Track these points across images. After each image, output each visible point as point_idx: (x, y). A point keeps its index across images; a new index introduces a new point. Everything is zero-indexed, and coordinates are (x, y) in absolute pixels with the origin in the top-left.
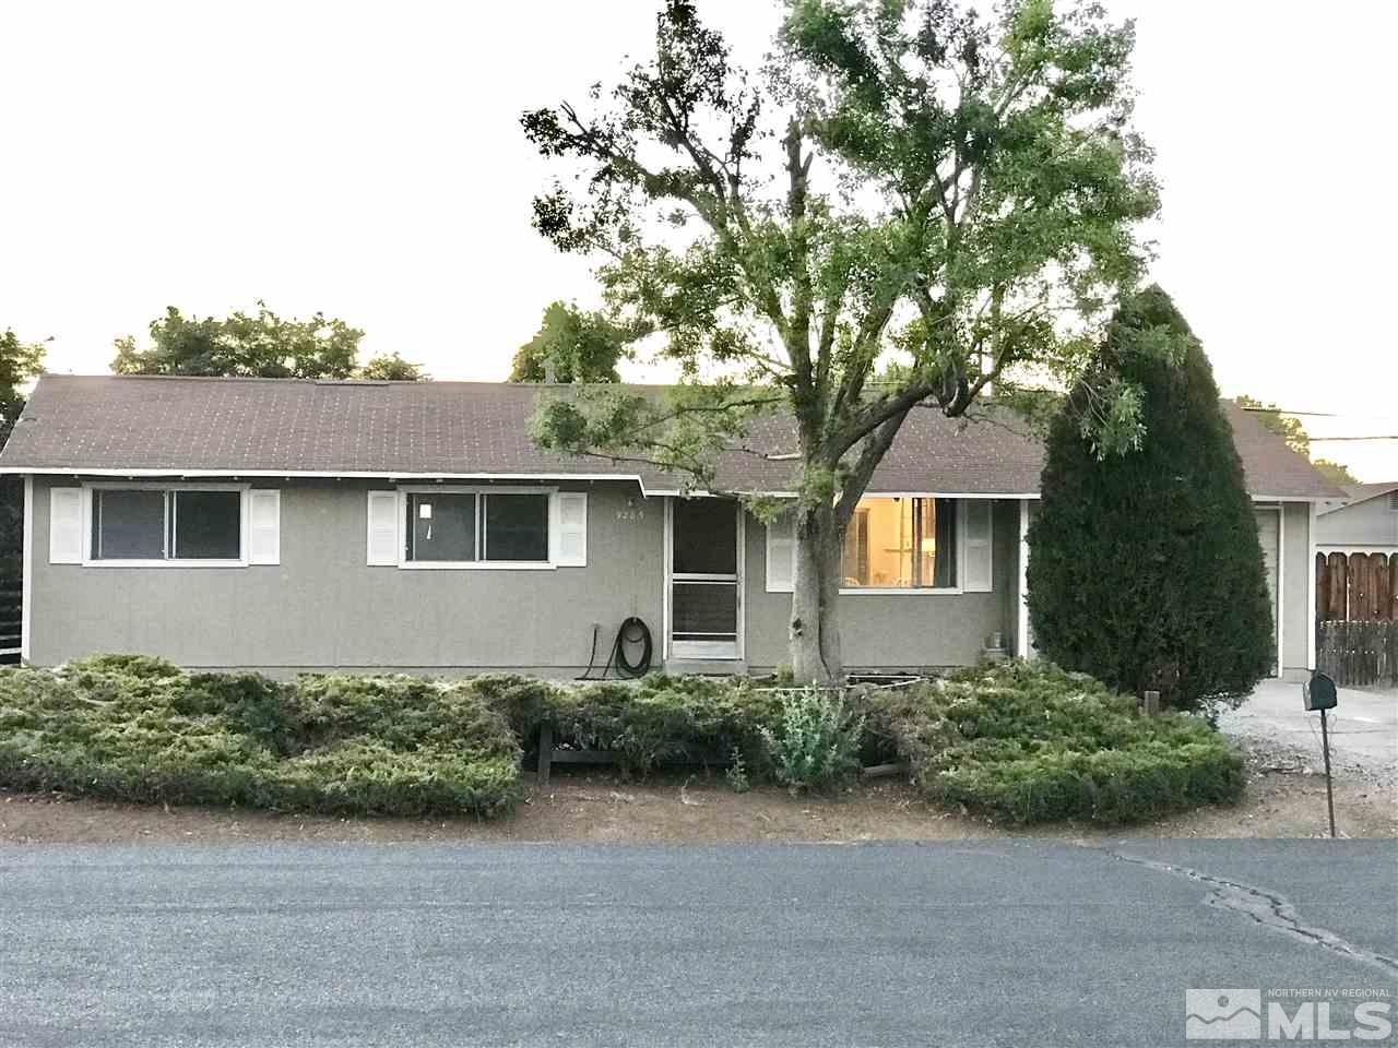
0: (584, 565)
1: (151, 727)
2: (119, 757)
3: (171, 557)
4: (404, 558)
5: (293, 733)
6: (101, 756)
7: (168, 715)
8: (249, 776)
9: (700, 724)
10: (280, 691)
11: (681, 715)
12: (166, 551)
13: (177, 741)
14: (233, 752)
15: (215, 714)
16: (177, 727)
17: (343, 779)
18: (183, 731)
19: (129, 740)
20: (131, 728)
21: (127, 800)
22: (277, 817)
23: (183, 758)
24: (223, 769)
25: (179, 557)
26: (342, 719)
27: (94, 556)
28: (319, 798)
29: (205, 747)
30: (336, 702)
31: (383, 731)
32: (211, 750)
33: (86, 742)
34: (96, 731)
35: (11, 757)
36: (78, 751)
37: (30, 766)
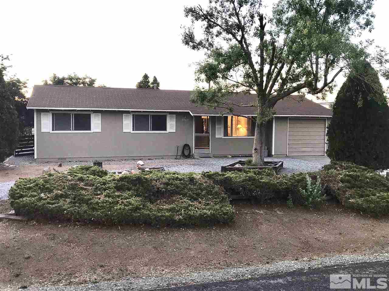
0: (175, 131)
1: (109, 197)
2: (101, 209)
3: (73, 130)
4: (132, 130)
5: (154, 195)
6: (94, 209)
7: (114, 192)
8: (149, 215)
9: (280, 188)
10: (149, 181)
11: (274, 185)
12: (72, 128)
13: (120, 202)
14: (140, 205)
15: (129, 190)
16: (119, 196)
17: (181, 214)
18: (120, 198)
19: (103, 203)
20: (102, 197)
21: (105, 225)
22: (159, 229)
23: (124, 209)
24: (139, 213)
25: (75, 130)
26: (171, 190)
27: (53, 130)
28: (174, 221)
29: (130, 204)
30: (167, 184)
31: (186, 195)
32: (133, 205)
33: (87, 204)
34: (90, 199)
35: (60, 210)
36: (85, 207)
37: (67, 213)
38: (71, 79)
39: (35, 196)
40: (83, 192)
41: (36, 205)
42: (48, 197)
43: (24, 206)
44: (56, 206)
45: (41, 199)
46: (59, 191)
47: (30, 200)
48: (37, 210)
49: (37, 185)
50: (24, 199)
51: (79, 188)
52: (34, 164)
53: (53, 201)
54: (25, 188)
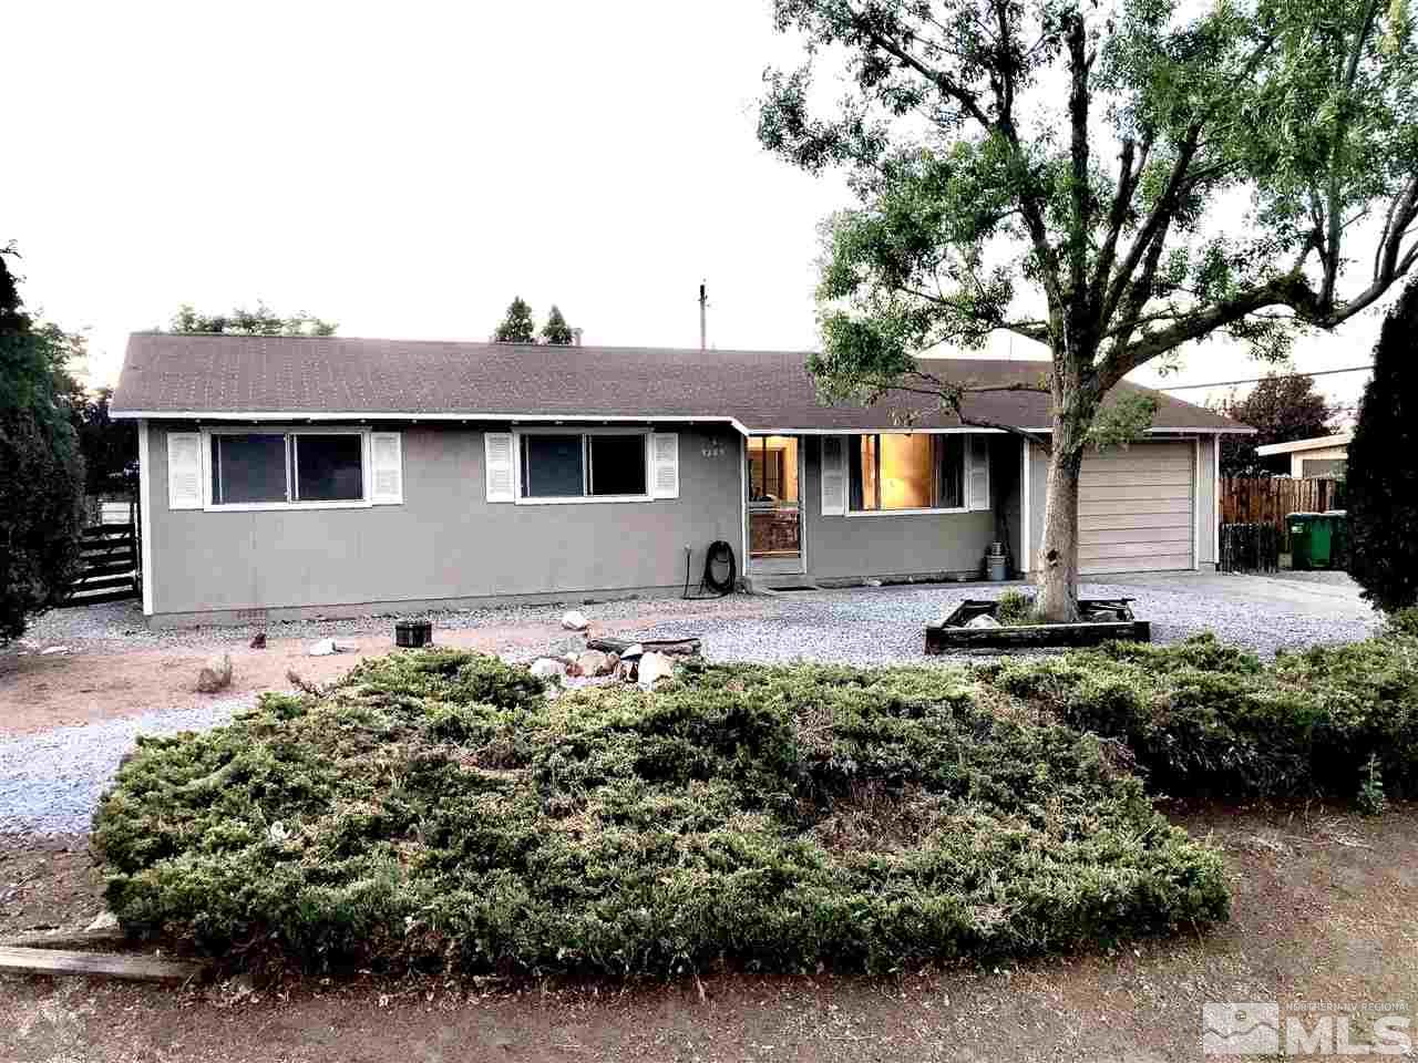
0: (677, 496)
1: (621, 819)
2: (597, 898)
3: (293, 498)
4: (519, 493)
5: (803, 790)
6: (560, 896)
7: (639, 795)
10: (777, 725)
12: (289, 493)
13: (683, 848)
16: (666, 816)
18: (678, 824)
19: (603, 857)
25: (301, 498)
26: (892, 767)
27: (215, 501)
28: (968, 940)
32: (749, 863)
33: (519, 866)
34: (531, 843)
35: (381, 914)
36: (509, 891)
37: (421, 930)
38: (248, 323)
39: (241, 843)
40: (488, 803)
41: (250, 895)
42: (308, 842)
43: (188, 903)
44: (361, 895)
45: (272, 854)
46: (360, 805)
47: (216, 872)
48: (260, 921)
49: (241, 776)
50: (184, 862)
51: (461, 780)
52: (143, 638)
53: (339, 865)
54: (176, 796)
